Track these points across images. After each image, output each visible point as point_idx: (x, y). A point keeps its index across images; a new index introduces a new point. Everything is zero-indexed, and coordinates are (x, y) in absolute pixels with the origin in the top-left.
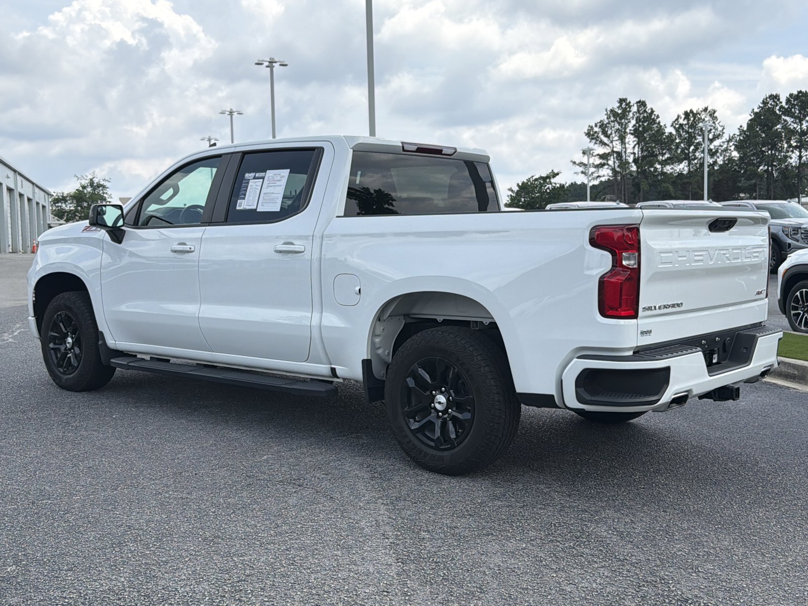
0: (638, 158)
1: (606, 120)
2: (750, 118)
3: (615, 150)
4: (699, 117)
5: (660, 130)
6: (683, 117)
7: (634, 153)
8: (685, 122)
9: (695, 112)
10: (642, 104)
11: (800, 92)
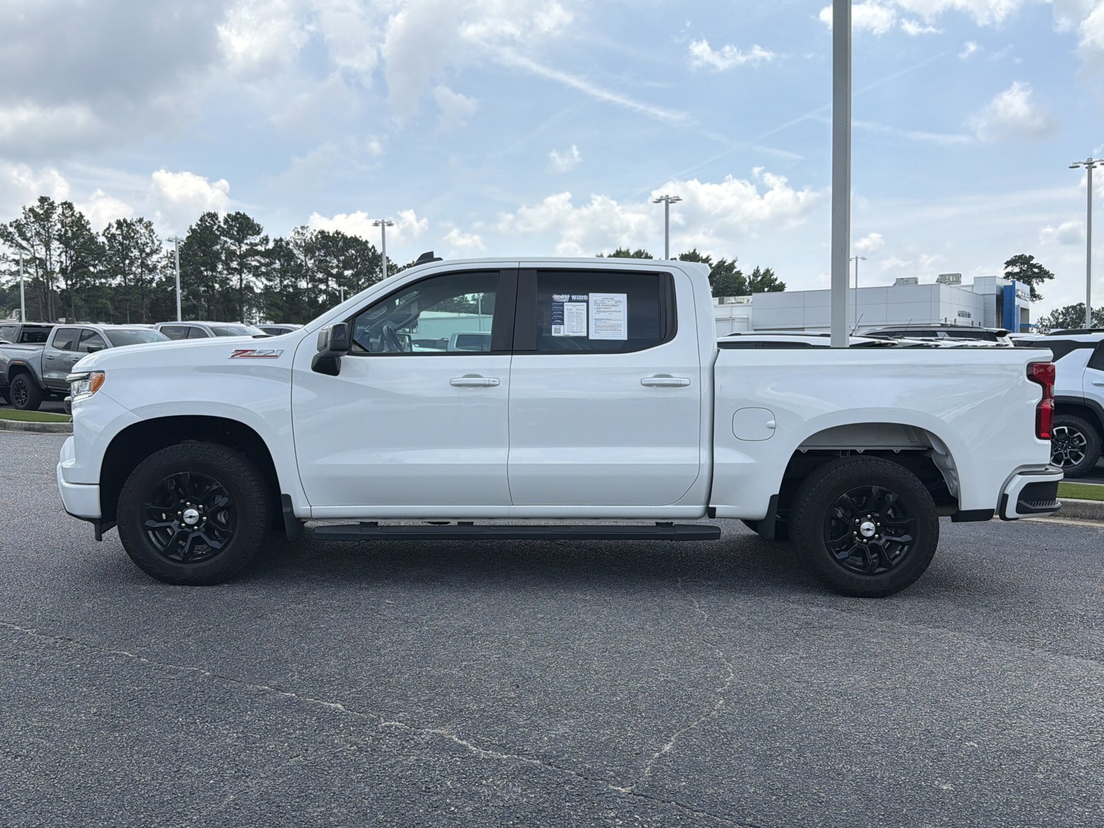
0: (67, 267)
1: (23, 219)
2: (188, 235)
3: (37, 255)
4: (134, 228)
5: (92, 239)
6: (115, 226)
7: (62, 262)
8: (118, 232)
9: (129, 222)
10: (69, 207)
11: (238, 213)
